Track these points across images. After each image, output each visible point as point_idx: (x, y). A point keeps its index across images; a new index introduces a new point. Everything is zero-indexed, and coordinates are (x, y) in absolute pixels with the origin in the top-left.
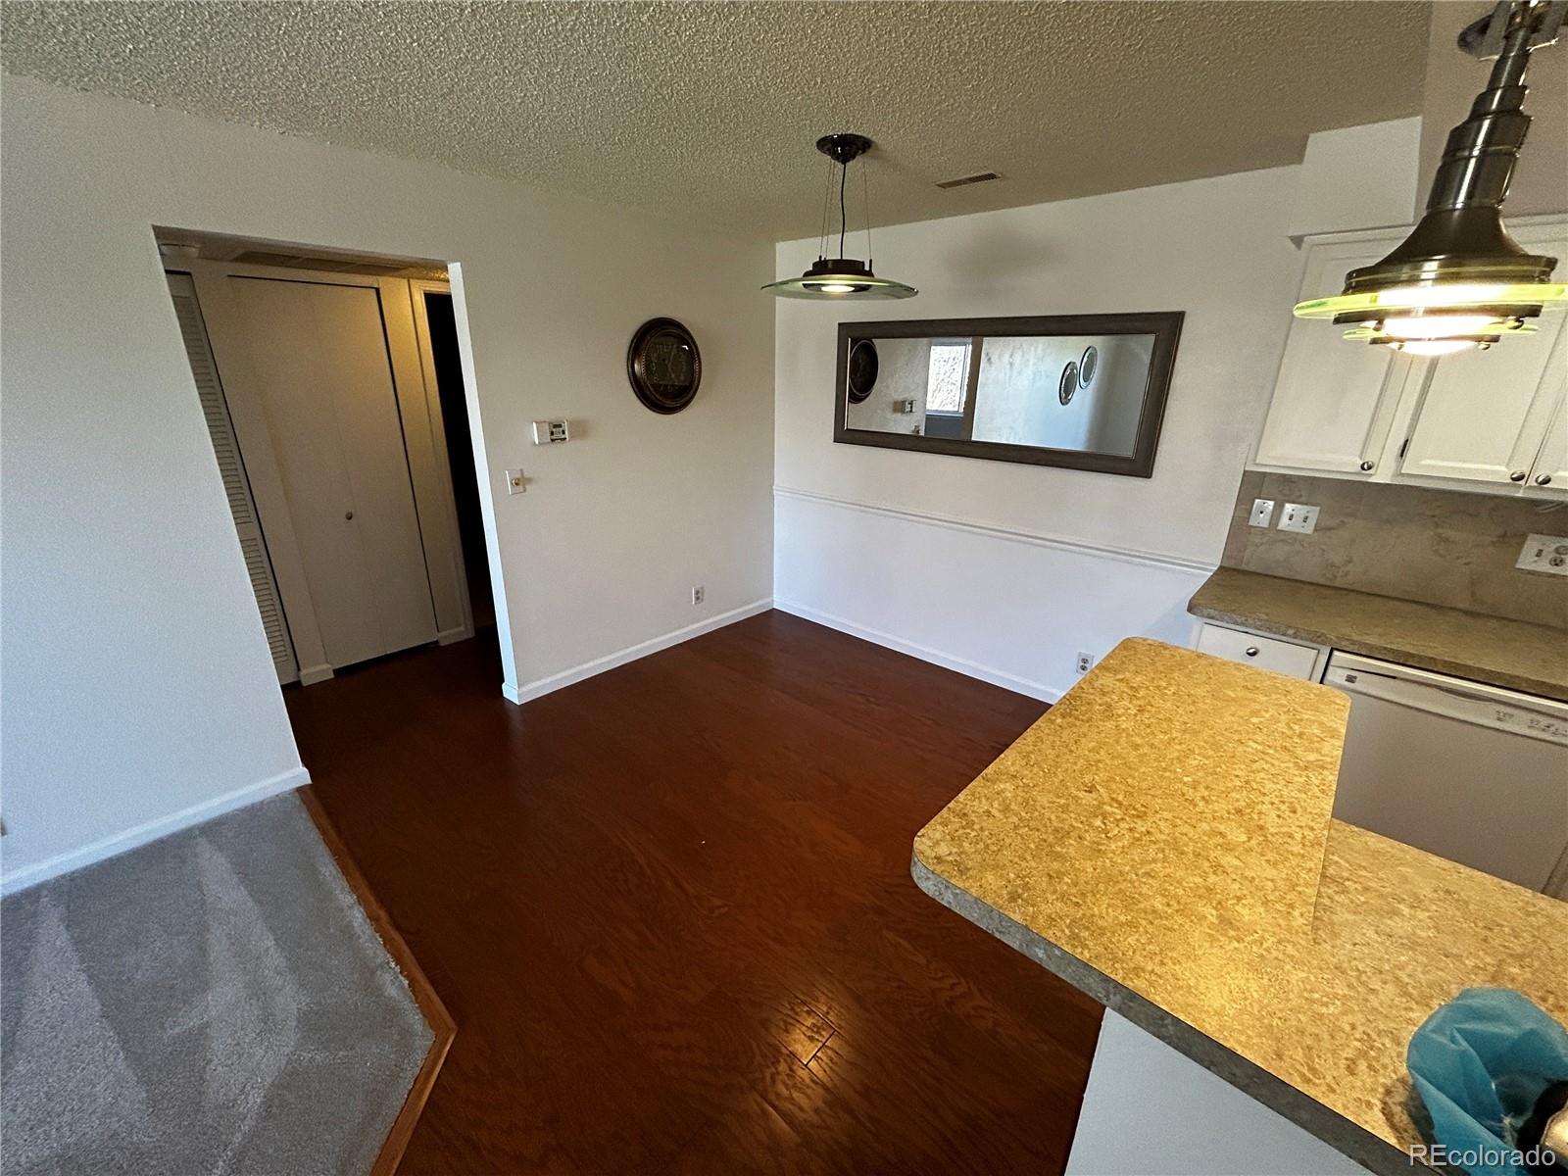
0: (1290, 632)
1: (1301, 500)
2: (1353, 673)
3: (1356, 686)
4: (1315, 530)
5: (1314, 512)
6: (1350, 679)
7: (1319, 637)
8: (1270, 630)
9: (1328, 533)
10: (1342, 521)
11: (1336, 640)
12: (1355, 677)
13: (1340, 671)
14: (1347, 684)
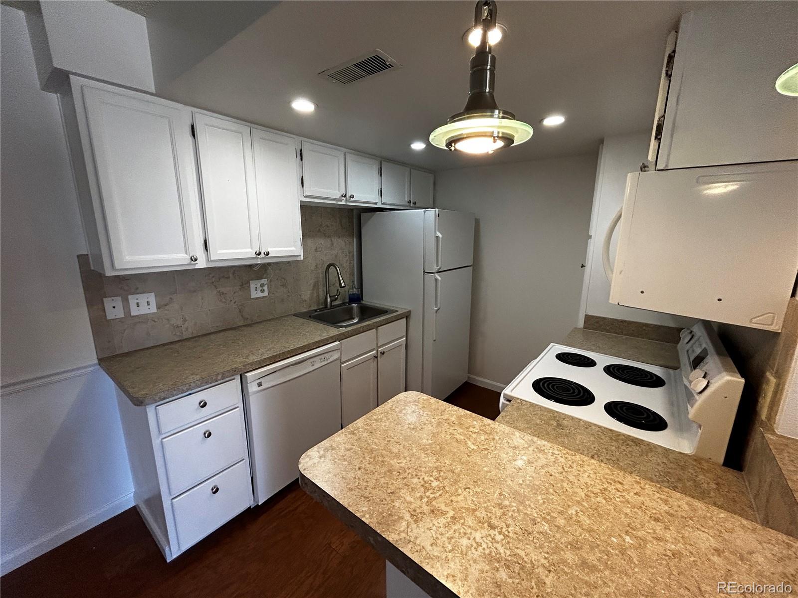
0: (220, 377)
1: (138, 291)
2: (259, 381)
3: (264, 386)
4: (158, 308)
5: (152, 298)
6: (260, 385)
7: (235, 371)
8: (207, 383)
9: (166, 308)
10: (171, 298)
11: (244, 368)
12: (261, 382)
13: (253, 383)
14: (260, 388)
